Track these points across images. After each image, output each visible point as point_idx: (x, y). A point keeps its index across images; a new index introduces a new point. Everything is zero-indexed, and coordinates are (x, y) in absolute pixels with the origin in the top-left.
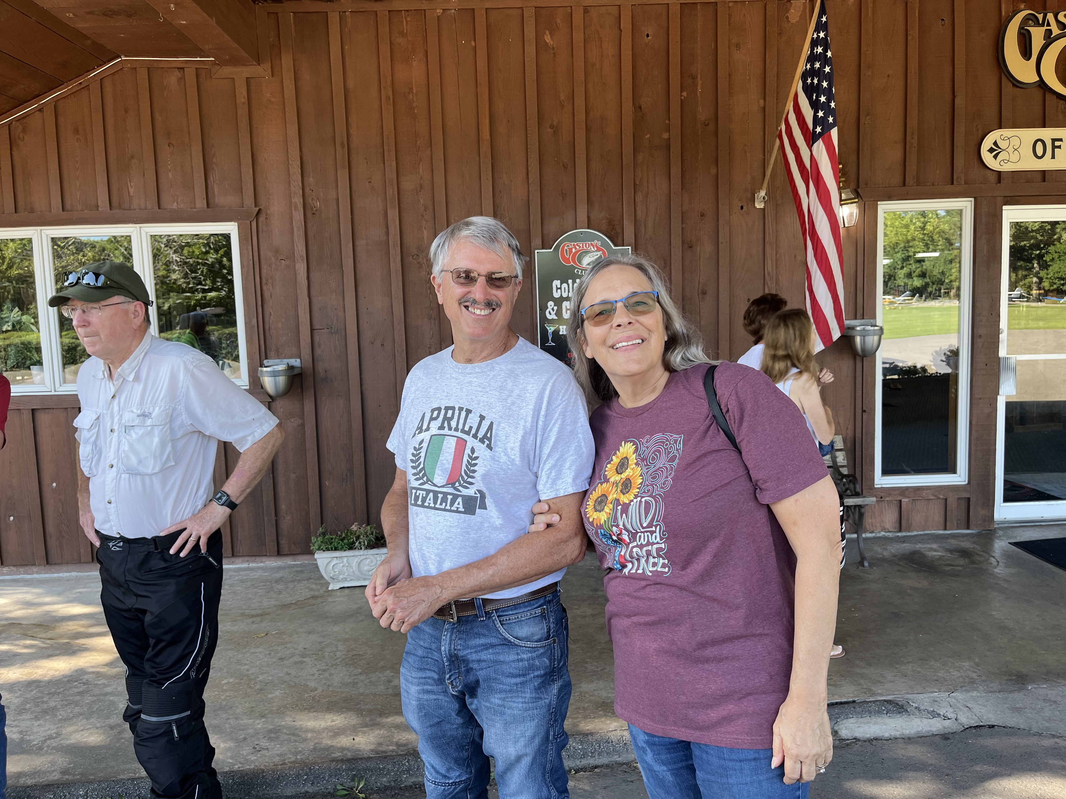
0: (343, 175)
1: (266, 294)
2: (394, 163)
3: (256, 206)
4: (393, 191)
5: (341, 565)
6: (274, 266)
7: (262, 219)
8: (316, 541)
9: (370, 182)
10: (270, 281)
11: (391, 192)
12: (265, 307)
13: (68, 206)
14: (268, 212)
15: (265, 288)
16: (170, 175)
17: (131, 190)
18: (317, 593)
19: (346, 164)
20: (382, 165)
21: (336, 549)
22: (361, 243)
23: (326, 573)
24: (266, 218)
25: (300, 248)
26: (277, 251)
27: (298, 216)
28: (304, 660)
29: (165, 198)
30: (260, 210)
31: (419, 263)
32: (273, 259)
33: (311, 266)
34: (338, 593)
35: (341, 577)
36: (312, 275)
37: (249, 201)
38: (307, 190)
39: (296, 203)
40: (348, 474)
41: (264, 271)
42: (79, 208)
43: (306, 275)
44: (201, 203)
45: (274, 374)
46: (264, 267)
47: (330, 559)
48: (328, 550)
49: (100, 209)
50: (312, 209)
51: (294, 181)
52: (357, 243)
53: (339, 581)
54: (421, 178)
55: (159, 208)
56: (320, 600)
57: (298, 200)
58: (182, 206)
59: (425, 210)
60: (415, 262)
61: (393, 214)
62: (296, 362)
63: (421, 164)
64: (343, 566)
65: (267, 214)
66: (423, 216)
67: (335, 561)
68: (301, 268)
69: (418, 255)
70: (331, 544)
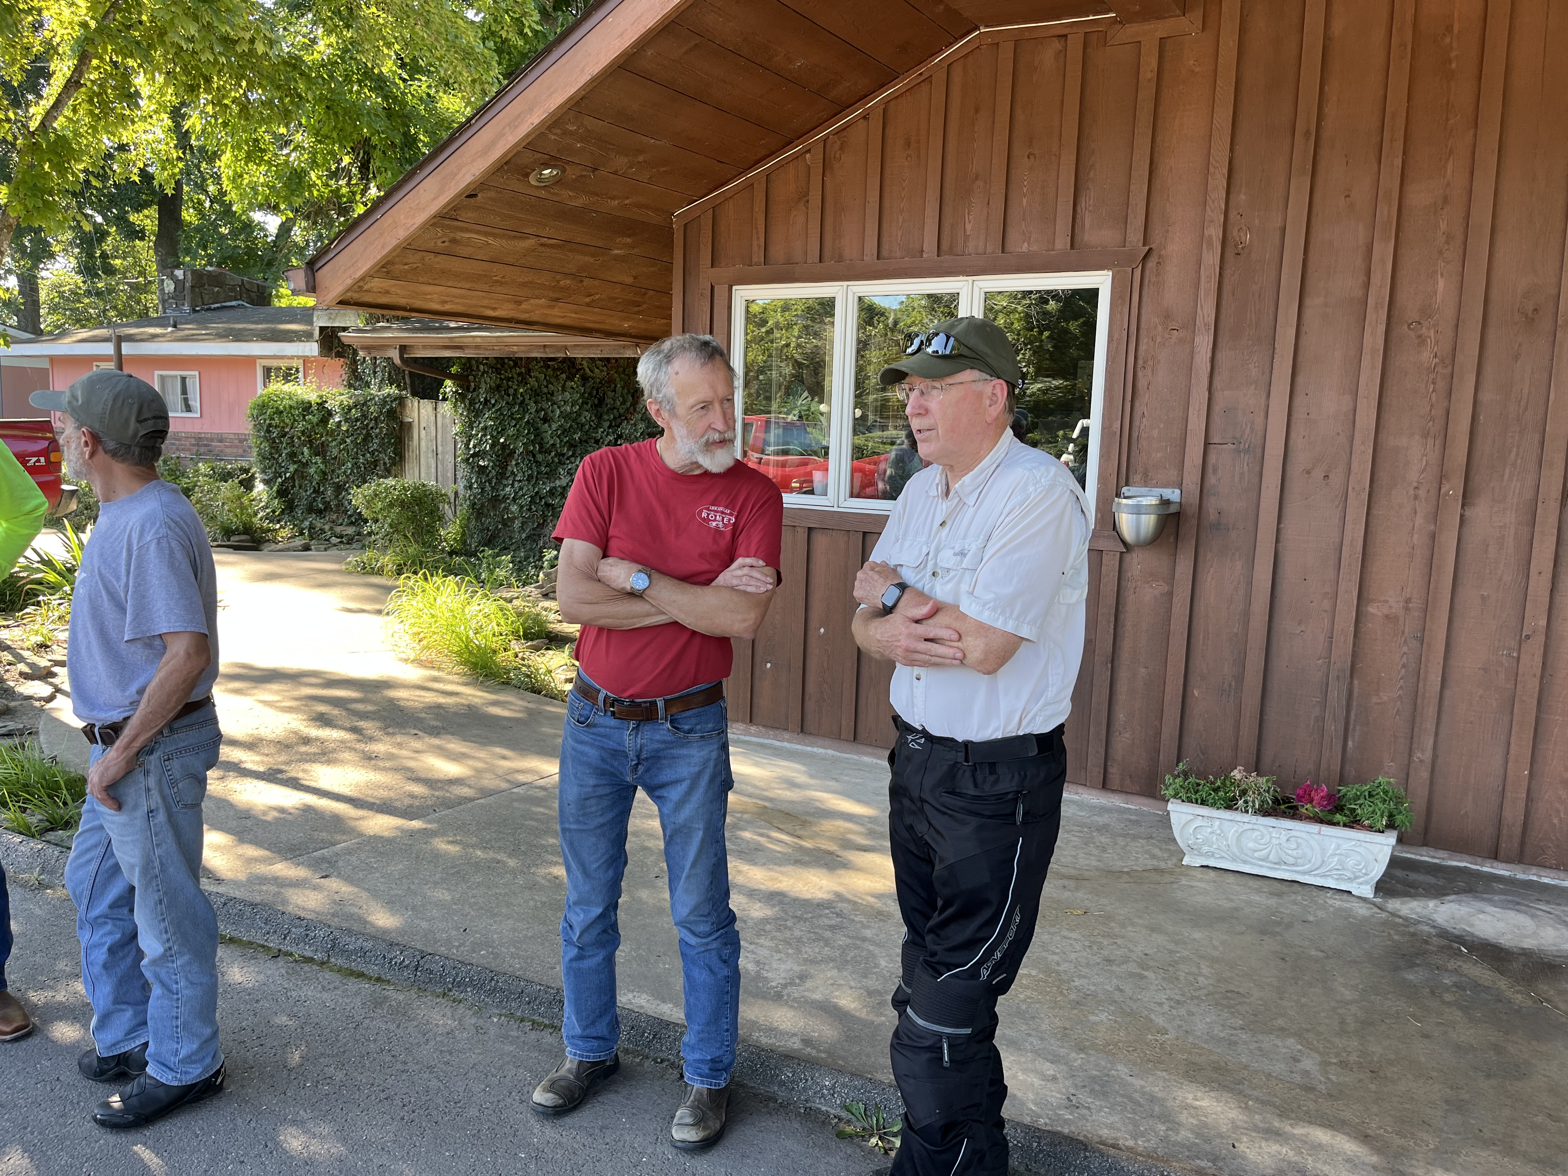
0: (1300, 187)
1: (1142, 383)
2: (1398, 162)
3: (1144, 245)
4: (1389, 212)
5: (1209, 830)
6: (1159, 340)
7: (1151, 264)
8: (1172, 783)
9: (1347, 196)
10: (1150, 363)
11: (1387, 212)
12: (1137, 404)
13: (885, 253)
14: (1163, 252)
15: (1140, 374)
16: (1025, 201)
17: (969, 227)
18: (1162, 865)
19: (1309, 167)
20: (1376, 166)
21: (1203, 803)
22: (1314, 302)
23: (1181, 836)
24: (1159, 263)
25: (1207, 311)
26: (1167, 316)
27: (1211, 259)
28: (1146, 973)
29: (1013, 236)
30: (1150, 249)
31: (1420, 336)
32: (1160, 328)
33: (1220, 339)
34: (1198, 874)
35: (1205, 849)
36: (1219, 355)
37: (1135, 237)
38: (1233, 214)
39: (1210, 236)
40: (1233, 684)
41: (1143, 348)
42: (898, 254)
43: (1209, 354)
44: (1062, 242)
45: (1138, 510)
46: (1144, 341)
47: (1191, 817)
48: (1190, 801)
49: (925, 256)
50: (1236, 246)
51: (1213, 202)
52: (1308, 302)
53: (1201, 854)
54: (1448, 184)
55: (1003, 252)
56: (1167, 878)
57: (1215, 233)
58: (1035, 248)
59: (1447, 243)
60: (1412, 334)
61: (1383, 251)
62: (1173, 495)
63: (1451, 160)
64: (1212, 833)
65: (1160, 256)
66: (1441, 253)
67: (1199, 822)
68: (1204, 343)
69: (1419, 323)
70: (1196, 792)
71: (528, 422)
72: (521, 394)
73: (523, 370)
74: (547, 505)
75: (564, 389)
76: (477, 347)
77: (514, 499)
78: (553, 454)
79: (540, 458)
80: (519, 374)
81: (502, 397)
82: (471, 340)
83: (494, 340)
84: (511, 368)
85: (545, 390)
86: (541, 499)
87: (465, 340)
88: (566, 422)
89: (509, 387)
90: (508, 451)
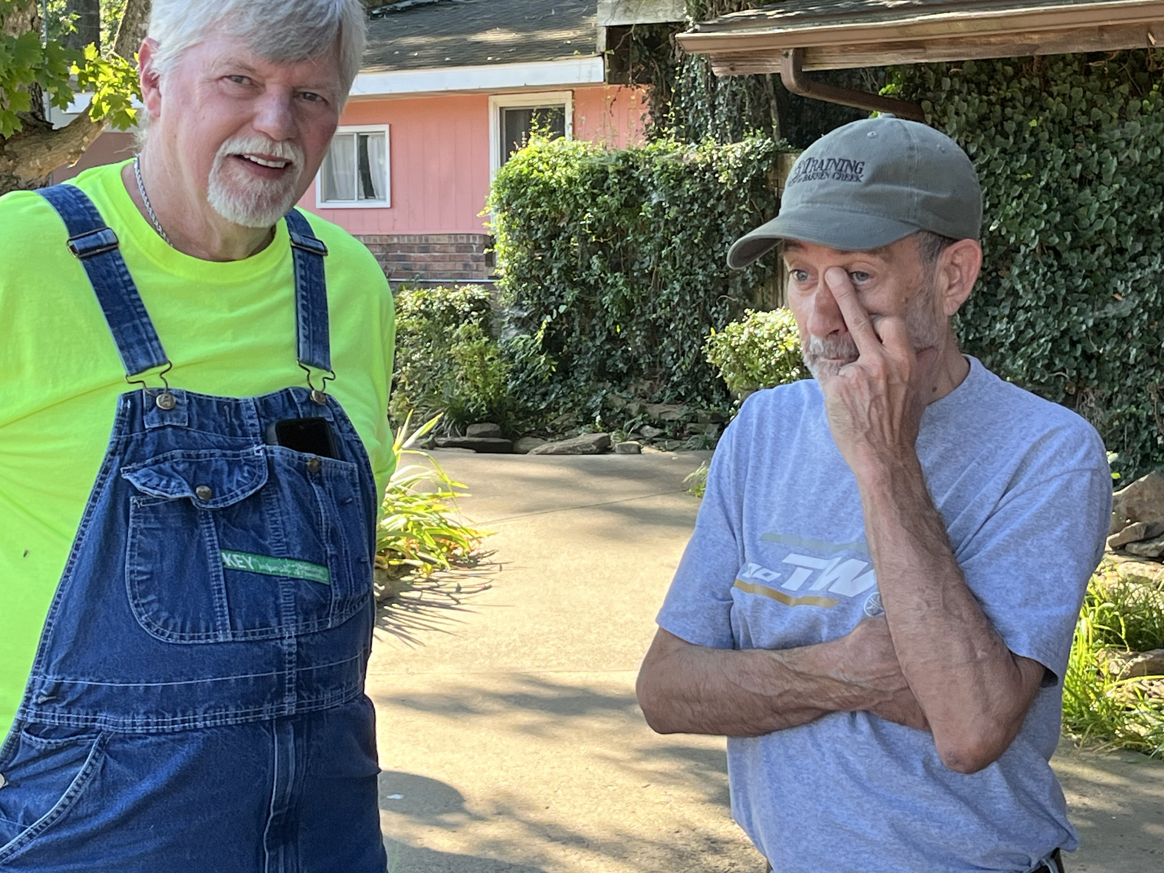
71: (1047, 188)
72: (1033, 132)
73: (1036, 82)
74: (1088, 357)
75: (1123, 116)
76: (954, 42)
77: (1015, 347)
78: (1102, 249)
79: (1073, 259)
80: (1026, 92)
81: (992, 140)
82: (944, 27)
84: (1009, 80)
85: (1082, 120)
86: (1073, 344)
88: (1130, 182)
89: (1005, 118)
90: (1001, 249)
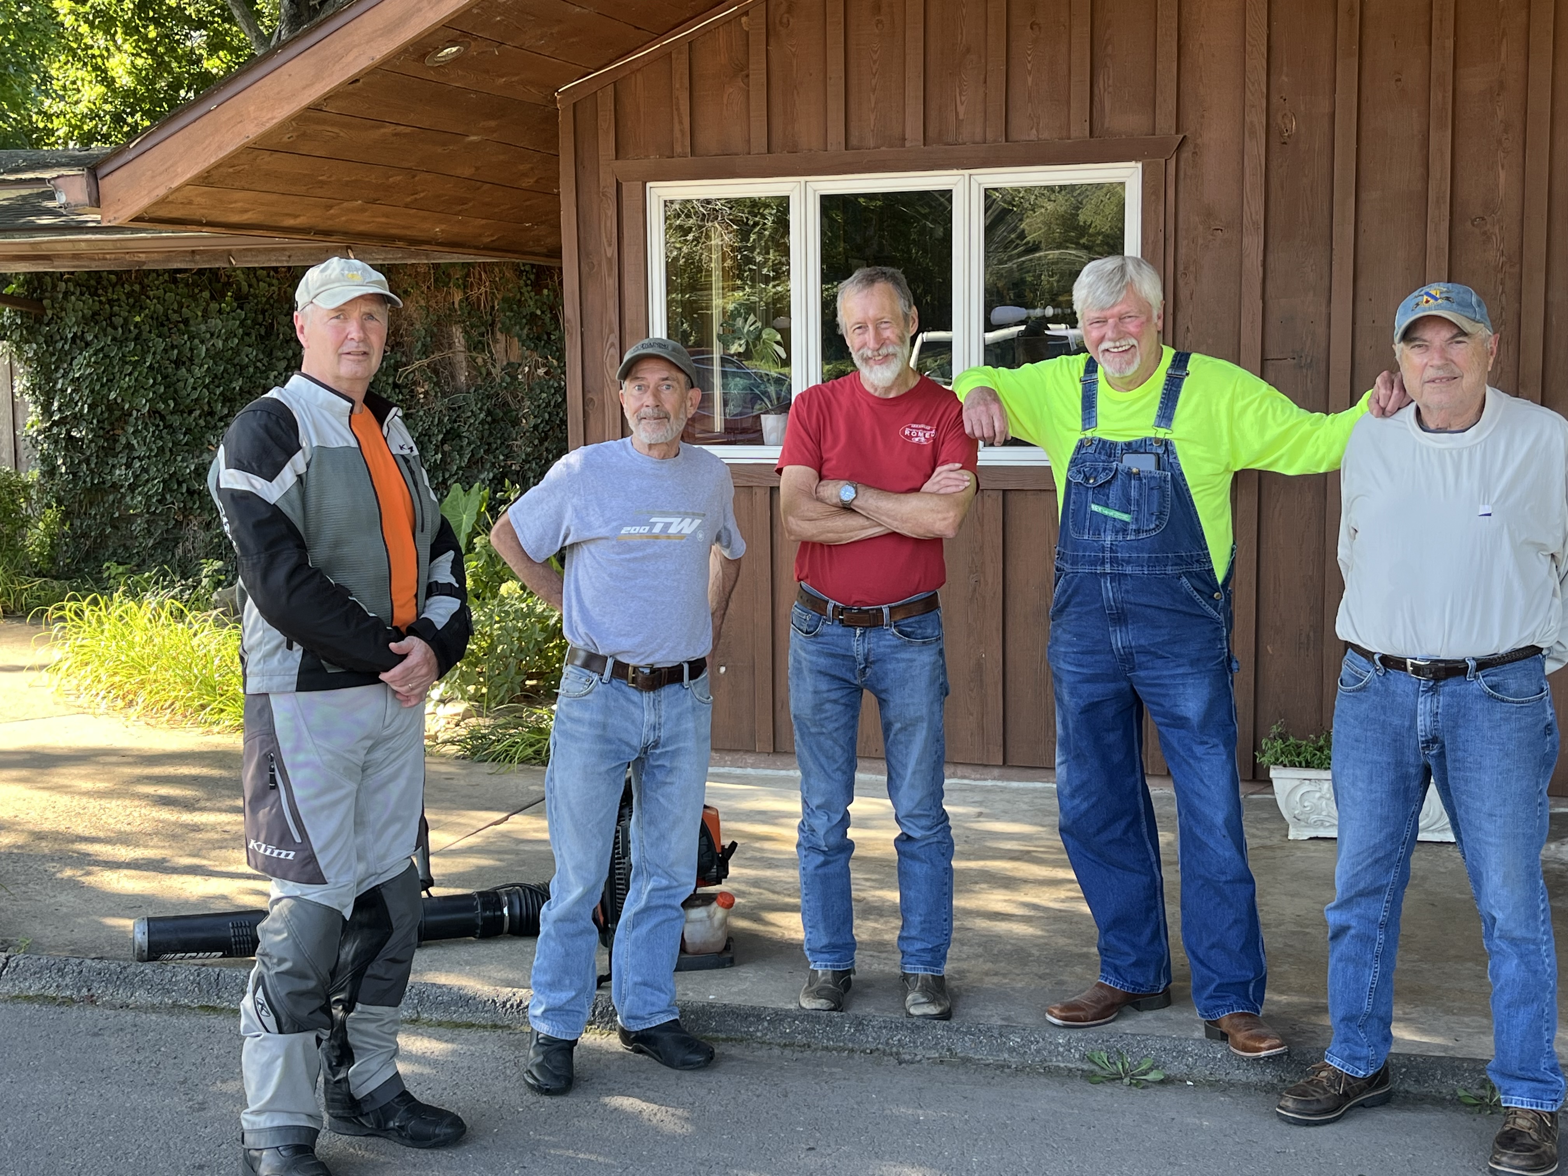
0: (1347, 70)
1: (1184, 293)
2: (1450, 43)
3: (1177, 132)
4: (1444, 97)
5: (1318, 795)
6: (1200, 241)
7: (1186, 154)
8: (1270, 747)
9: (1399, 80)
10: (1192, 268)
11: (1440, 97)
12: (1180, 317)
13: (854, 141)
14: (1199, 141)
15: (1181, 282)
16: (1030, 79)
17: (961, 109)
18: (1268, 842)
19: (1356, 47)
20: (1426, 47)
21: (1308, 765)
22: (1371, 196)
23: (1286, 807)
24: (1195, 153)
25: (1254, 208)
26: (1209, 214)
27: (1256, 148)
29: (1018, 121)
30: (1185, 137)
31: (1485, 233)
32: (1201, 227)
33: (1270, 240)
34: (1311, 846)
35: (1314, 817)
36: (1271, 258)
37: (1166, 123)
38: (1275, 99)
39: (1251, 122)
40: (1312, 634)
41: (1182, 251)
42: (872, 144)
43: (1261, 258)
44: (1079, 130)
46: (1183, 243)
47: (1297, 782)
48: (1293, 765)
49: (908, 144)
50: (1281, 134)
51: (1253, 84)
52: (1363, 196)
53: (1308, 825)
54: (1502, 69)
55: (1007, 141)
56: (1279, 853)
57: (1257, 119)
58: (1045, 135)
59: (1506, 131)
60: (1477, 231)
61: (1441, 140)
63: (1504, 41)
64: (1321, 798)
65: (1196, 146)
66: (1500, 142)
67: (1306, 787)
68: (1253, 244)
69: (1483, 219)
70: (1298, 755)
71: (151, 367)
72: (136, 325)
73: (137, 287)
74: (191, 492)
75: (206, 316)
76: (76, 257)
77: (132, 488)
78: (198, 412)
79: (176, 421)
80: (129, 295)
81: (105, 330)
82: (69, 246)
83: (110, 245)
84: (114, 286)
85: (175, 317)
86: (180, 484)
87: (59, 246)
88: (215, 363)
89: (112, 315)
90: (117, 413)
